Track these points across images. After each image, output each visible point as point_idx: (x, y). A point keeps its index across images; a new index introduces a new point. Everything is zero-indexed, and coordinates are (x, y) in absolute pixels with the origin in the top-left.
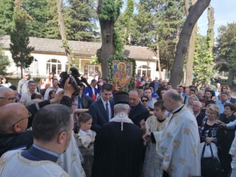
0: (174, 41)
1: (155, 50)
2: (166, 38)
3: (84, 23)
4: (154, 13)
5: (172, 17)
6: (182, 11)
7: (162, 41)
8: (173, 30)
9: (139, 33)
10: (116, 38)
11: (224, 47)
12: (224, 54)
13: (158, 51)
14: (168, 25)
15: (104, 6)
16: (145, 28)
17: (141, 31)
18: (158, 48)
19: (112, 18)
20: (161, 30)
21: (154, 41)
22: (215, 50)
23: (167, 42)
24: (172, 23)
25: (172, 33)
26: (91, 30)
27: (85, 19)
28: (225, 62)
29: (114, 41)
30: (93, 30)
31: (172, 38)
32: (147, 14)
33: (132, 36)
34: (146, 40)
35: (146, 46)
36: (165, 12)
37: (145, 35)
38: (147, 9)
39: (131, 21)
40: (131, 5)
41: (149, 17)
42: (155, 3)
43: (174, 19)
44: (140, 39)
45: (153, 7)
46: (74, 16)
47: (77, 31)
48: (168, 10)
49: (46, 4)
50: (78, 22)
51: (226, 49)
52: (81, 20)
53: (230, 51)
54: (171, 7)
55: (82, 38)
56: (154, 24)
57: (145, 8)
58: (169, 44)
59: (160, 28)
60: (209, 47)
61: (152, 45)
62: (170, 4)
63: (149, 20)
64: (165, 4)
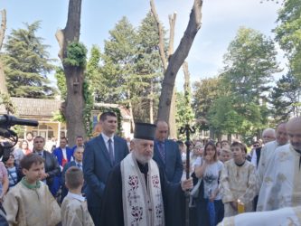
0: (149, 97)
1: (128, 108)
2: (140, 93)
3: (29, 75)
4: (123, 65)
5: (144, 70)
6: (154, 64)
7: (134, 97)
8: (147, 84)
9: (106, 87)
10: (86, 88)
11: (201, 103)
12: (202, 111)
13: (131, 109)
14: (141, 79)
15: (70, 49)
16: (113, 82)
17: (109, 86)
18: (130, 105)
19: (81, 63)
20: (133, 85)
21: (125, 98)
22: (193, 106)
23: (140, 98)
24: (144, 76)
25: (145, 87)
26: (40, 85)
27: (31, 70)
28: (204, 120)
30: (43, 84)
31: (145, 95)
32: (115, 66)
33: (98, 91)
34: (115, 96)
35: (115, 103)
36: (135, 65)
37: (114, 91)
38: (114, 60)
39: (96, 74)
41: (117, 69)
42: (123, 54)
43: (147, 73)
44: (107, 94)
45: (122, 59)
46: (14, 66)
47: (19, 85)
48: (139, 63)
50: (21, 73)
51: (203, 105)
52: (24, 71)
53: (208, 108)
54: (142, 60)
55: (26, 94)
56: (124, 77)
57: (112, 59)
58: (143, 101)
59: (131, 82)
60: (188, 102)
61: (123, 102)
62: (140, 56)
63: (118, 72)
64: (134, 56)
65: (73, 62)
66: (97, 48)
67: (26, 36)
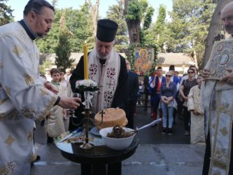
1: (192, 55)
3: (120, 37)
4: (189, 19)
5: (209, 20)
7: (198, 45)
9: (173, 40)
13: (195, 56)
14: (205, 29)
17: (176, 38)
18: (195, 53)
20: (197, 35)
21: (191, 47)
26: (127, 43)
29: (141, 40)
32: (182, 20)
34: (182, 46)
35: (182, 52)
36: (200, 16)
37: (180, 42)
38: (181, 16)
39: (166, 30)
40: (162, 12)
41: (183, 23)
42: (188, 9)
44: (175, 45)
45: (187, 13)
48: (204, 14)
49: (86, 24)
54: (207, 10)
56: (189, 29)
57: (179, 15)
59: (195, 32)
61: (188, 50)
62: (206, 7)
63: (183, 25)
64: (200, 8)
65: (131, 17)
66: (163, 7)
67: (118, 10)
